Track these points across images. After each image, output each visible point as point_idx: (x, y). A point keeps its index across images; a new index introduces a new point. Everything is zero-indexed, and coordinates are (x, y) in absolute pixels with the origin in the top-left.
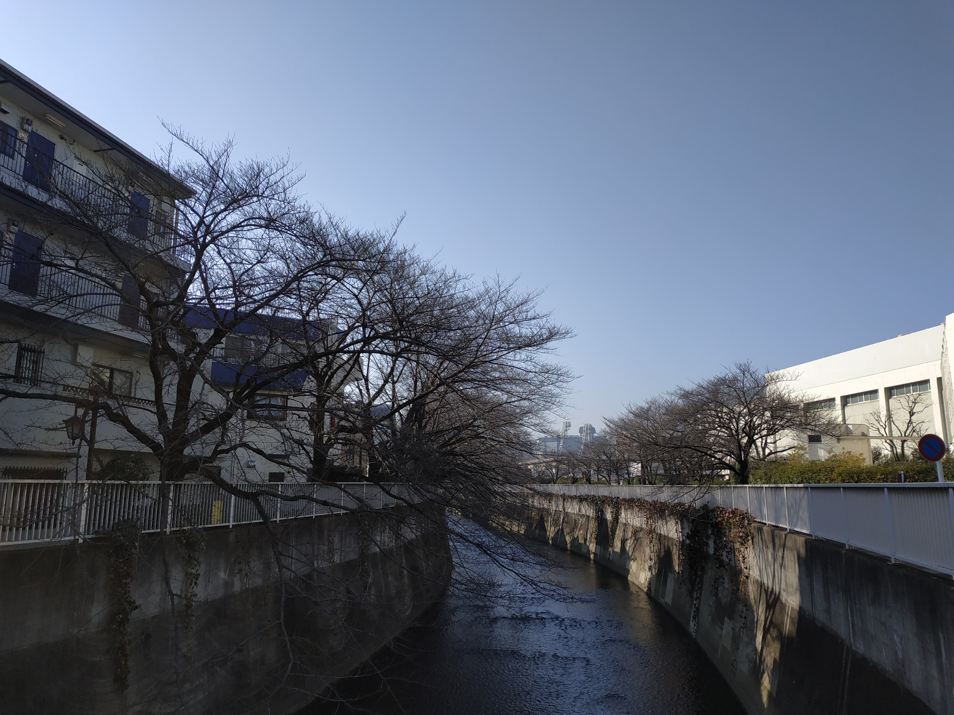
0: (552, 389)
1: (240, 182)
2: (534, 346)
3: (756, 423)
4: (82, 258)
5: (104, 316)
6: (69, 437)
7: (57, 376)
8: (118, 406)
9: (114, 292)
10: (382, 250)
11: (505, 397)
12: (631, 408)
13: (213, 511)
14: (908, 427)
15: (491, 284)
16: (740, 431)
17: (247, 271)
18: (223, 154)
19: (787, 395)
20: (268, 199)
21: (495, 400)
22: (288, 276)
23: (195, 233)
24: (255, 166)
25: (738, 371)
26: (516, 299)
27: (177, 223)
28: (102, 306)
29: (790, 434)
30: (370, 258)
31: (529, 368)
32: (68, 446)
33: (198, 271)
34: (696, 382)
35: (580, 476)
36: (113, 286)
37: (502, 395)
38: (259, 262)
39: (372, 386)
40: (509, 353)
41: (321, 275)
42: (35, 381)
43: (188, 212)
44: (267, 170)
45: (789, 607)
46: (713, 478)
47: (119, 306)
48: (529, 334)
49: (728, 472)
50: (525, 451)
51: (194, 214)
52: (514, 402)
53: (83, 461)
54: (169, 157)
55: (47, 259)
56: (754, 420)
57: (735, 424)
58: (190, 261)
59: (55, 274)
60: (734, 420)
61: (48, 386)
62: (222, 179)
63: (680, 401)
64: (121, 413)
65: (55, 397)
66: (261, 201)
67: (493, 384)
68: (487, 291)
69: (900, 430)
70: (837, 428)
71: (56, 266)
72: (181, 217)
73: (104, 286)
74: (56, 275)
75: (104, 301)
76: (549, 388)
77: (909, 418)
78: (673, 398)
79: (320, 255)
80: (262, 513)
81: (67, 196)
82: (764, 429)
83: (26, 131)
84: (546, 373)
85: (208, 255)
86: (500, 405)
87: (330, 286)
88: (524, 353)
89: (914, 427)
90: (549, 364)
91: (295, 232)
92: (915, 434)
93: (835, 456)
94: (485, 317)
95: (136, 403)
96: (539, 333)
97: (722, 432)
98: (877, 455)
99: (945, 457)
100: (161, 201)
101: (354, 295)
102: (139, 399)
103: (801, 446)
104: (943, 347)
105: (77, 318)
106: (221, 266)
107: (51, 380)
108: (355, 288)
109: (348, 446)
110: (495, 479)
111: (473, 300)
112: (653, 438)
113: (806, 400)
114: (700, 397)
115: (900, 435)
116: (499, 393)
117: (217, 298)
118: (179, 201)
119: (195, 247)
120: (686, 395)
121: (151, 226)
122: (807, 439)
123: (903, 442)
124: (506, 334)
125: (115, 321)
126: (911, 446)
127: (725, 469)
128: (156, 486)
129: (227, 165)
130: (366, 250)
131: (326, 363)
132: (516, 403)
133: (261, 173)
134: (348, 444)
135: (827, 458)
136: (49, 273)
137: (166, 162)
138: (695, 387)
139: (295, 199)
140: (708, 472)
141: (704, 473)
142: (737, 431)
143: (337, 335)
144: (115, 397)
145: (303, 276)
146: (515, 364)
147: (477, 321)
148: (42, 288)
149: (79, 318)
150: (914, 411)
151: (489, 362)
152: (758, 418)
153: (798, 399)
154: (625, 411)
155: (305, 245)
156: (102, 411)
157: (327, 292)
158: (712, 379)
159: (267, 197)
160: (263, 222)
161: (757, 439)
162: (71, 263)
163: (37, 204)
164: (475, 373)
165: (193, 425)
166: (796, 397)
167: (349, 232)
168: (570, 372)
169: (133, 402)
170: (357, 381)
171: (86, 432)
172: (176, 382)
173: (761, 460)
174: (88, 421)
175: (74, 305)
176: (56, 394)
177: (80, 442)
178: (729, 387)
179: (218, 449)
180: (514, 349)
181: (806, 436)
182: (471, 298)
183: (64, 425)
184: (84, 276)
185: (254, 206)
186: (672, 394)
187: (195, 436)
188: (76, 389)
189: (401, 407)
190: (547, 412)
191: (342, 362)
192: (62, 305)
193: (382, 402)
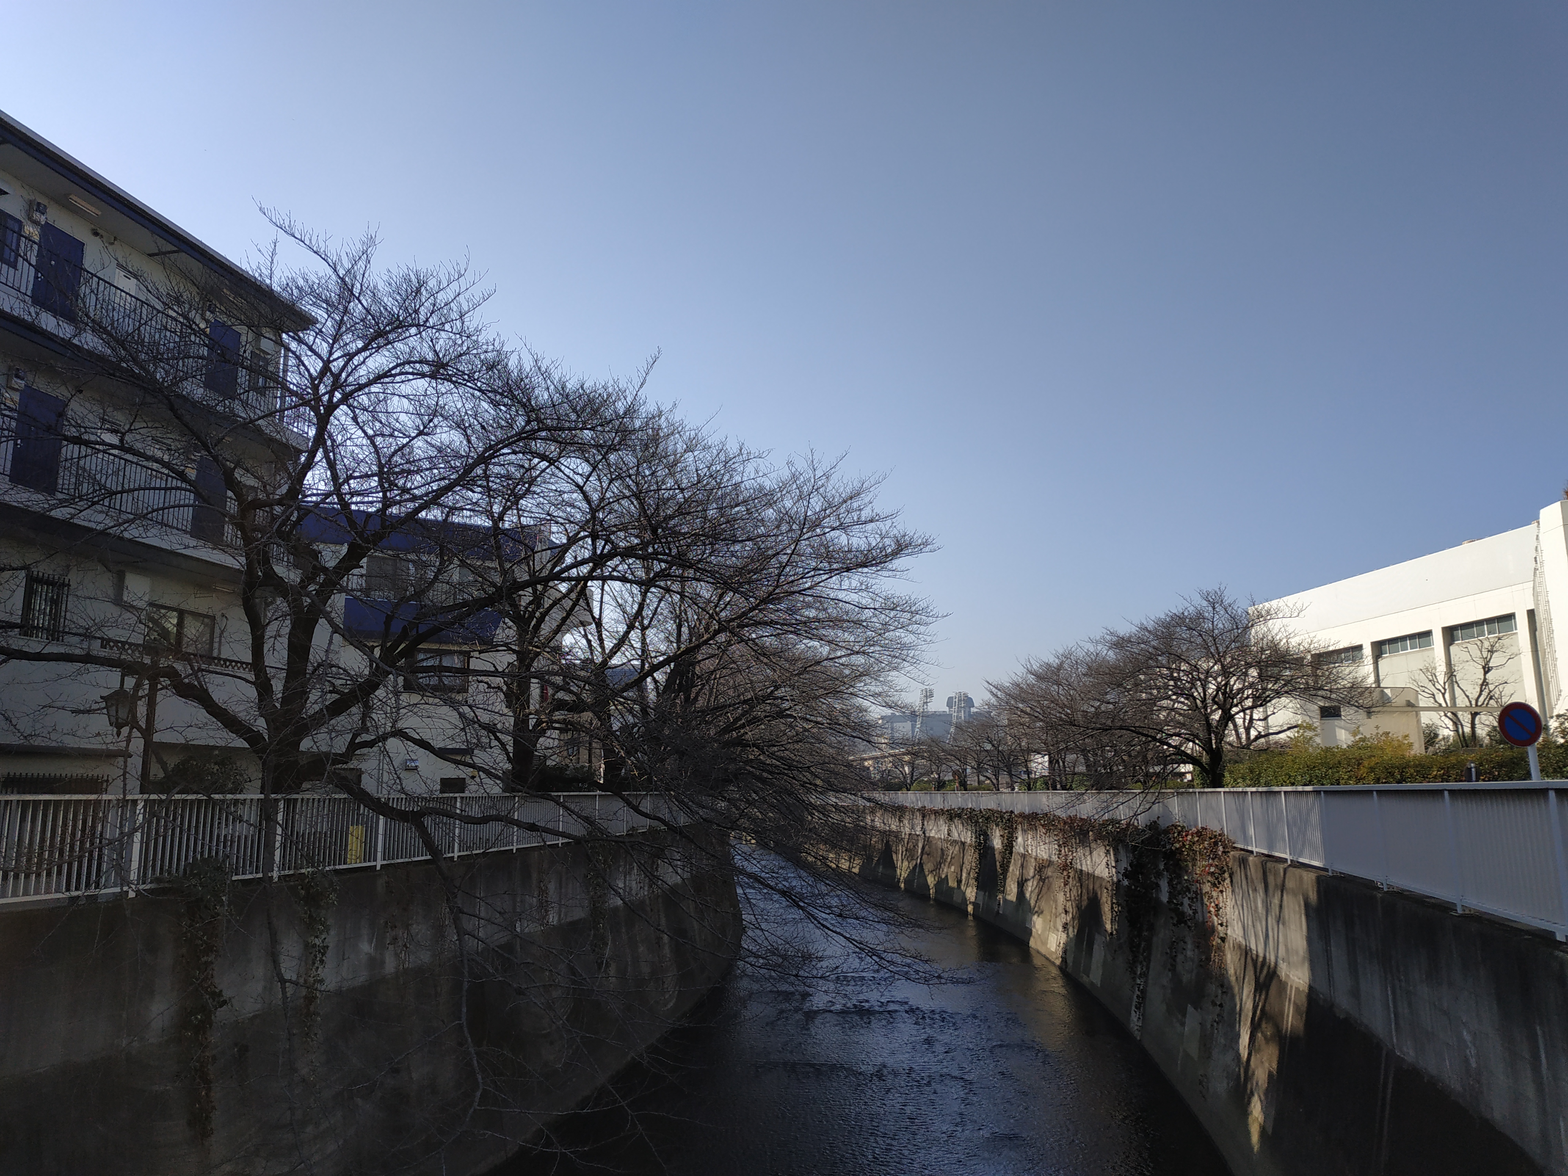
0: (903, 635)
1: (389, 304)
2: (872, 565)
3: (1235, 687)
4: (130, 430)
5: (167, 525)
6: (111, 724)
7: (91, 623)
8: (191, 672)
9: (184, 485)
10: (621, 412)
11: (825, 650)
12: (1032, 666)
13: (350, 842)
14: (1481, 691)
15: (801, 465)
16: (1209, 701)
17: (401, 449)
18: (360, 258)
19: (1284, 641)
20: (434, 331)
21: (810, 654)
22: (468, 457)
23: (316, 388)
24: (413, 278)
25: (1205, 603)
26: (842, 489)
27: (285, 371)
28: (163, 509)
29: (1291, 705)
30: (602, 425)
31: (864, 602)
32: (109, 739)
33: (321, 450)
34: (1137, 622)
35: (949, 777)
36: (182, 476)
37: (821, 646)
38: (421, 433)
39: (608, 634)
40: (831, 577)
41: (523, 454)
42: (55, 633)
43: (303, 354)
44: (432, 283)
45: (1291, 987)
46: (1165, 779)
47: (191, 508)
48: (864, 546)
49: (1190, 767)
50: (860, 738)
51: (314, 357)
52: (840, 657)
53: (135, 764)
54: (272, 262)
55: (73, 432)
56: (1232, 683)
57: (1200, 690)
58: (307, 433)
59: (86, 456)
60: (1199, 683)
61: (75, 640)
62: (358, 299)
63: (1111, 653)
64: (196, 683)
65: (88, 659)
66: (424, 333)
67: (806, 628)
68: (794, 477)
69: (1468, 697)
70: (1367, 694)
71: (87, 443)
72: (292, 361)
73: (168, 475)
74: (88, 458)
75: (167, 500)
76: (898, 634)
77: (1482, 677)
78: (1099, 648)
79: (521, 421)
80: (429, 844)
81: (105, 329)
82: (1247, 698)
83: (36, 223)
84: (893, 609)
85: (337, 422)
86: (818, 663)
87: (538, 472)
88: (856, 577)
89: (1491, 691)
90: (897, 594)
91: (479, 384)
92: (1492, 702)
93: (1363, 740)
94: (792, 520)
95: (222, 666)
96: (881, 545)
97: (1179, 702)
98: (1431, 737)
99: (1541, 739)
100: (259, 335)
101: (577, 485)
102: (225, 660)
103: (1308, 724)
104: (1536, 561)
105: (122, 528)
106: (359, 442)
107: (81, 631)
108: (578, 474)
109: (570, 733)
110: (810, 784)
111: (772, 493)
112: (1067, 715)
113: (1315, 649)
114: (1143, 646)
115: (1468, 704)
116: (816, 644)
117: (353, 494)
118: (289, 336)
119: (316, 409)
120: (1120, 643)
121: (243, 376)
122: (1318, 712)
123: (1474, 715)
124: (827, 547)
125: (185, 532)
126: (1487, 723)
127: (1185, 763)
128: (255, 803)
129: (366, 275)
130: (595, 412)
131: (531, 598)
132: (843, 660)
133: (423, 289)
134: (570, 730)
135: (1350, 743)
136: (76, 455)
137: (266, 272)
138: (1134, 629)
139: (478, 331)
140: (1158, 769)
141: (1151, 770)
142: (1204, 701)
143: (549, 552)
144: (186, 658)
145: (492, 456)
146: (841, 595)
147: (778, 527)
148: (66, 480)
149: (125, 530)
150: (1491, 665)
151: (799, 592)
152: (1238, 679)
153: (1302, 648)
154: (1021, 671)
155: (496, 404)
156: (165, 681)
157: (532, 481)
158: (1163, 616)
159: (432, 328)
160: (426, 369)
161: (1237, 713)
162: (113, 439)
163: (56, 342)
164: (776, 612)
165: (315, 701)
166: (1299, 645)
167: (567, 384)
168: (931, 608)
169: (216, 665)
170: (584, 626)
171: (139, 715)
172: (286, 631)
173: (1243, 747)
174: (142, 697)
175: (118, 507)
176: (88, 653)
177: (130, 732)
178: (1190, 629)
179: (357, 741)
180: (840, 571)
181: (1316, 707)
182: (768, 488)
183: (103, 705)
184: (135, 459)
185: (412, 341)
186: (1097, 642)
187: (318, 720)
188: (123, 645)
189: (655, 668)
190: (894, 673)
191: (559, 596)
192: (98, 507)
193: (625, 661)
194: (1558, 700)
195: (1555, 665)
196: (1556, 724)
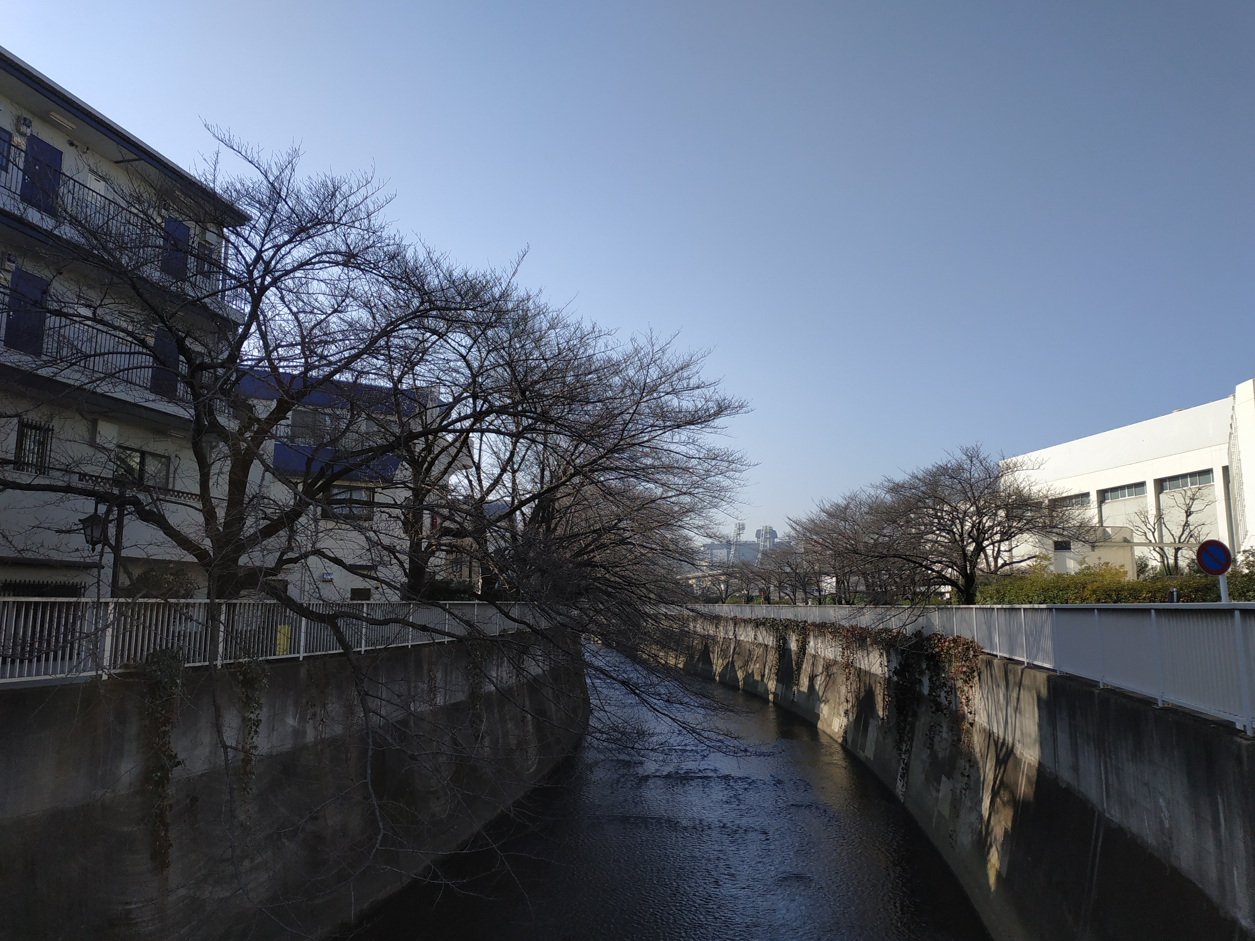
0: (722, 480)
1: (310, 205)
2: (698, 423)
3: (987, 525)
4: (100, 305)
5: (131, 383)
6: (87, 542)
7: (71, 461)
8: (151, 501)
9: (144, 351)
10: (497, 296)
11: (659, 491)
12: (824, 506)
13: (278, 638)
14: (1184, 531)
15: (642, 341)
16: (966, 536)
17: (319, 323)
18: (286, 167)
19: (1027, 488)
20: (346, 227)
21: (646, 494)
22: (373, 330)
23: (250, 273)
24: (329, 184)
25: (964, 457)
26: (675, 362)
27: (226, 259)
28: (128, 369)
29: (1031, 540)
30: (481, 307)
31: (691, 453)
32: (86, 554)
33: (255, 323)
34: (909, 471)
35: (756, 593)
36: (143, 343)
37: (656, 488)
38: (335, 311)
39: (485, 475)
40: (665, 432)
41: (418, 329)
42: (42, 468)
43: (240, 245)
44: (345, 188)
45: (1025, 762)
46: (929, 597)
47: (150, 369)
48: (691, 408)
49: (949, 588)
50: (686, 561)
51: (249, 248)
52: (671, 497)
53: (107, 574)
54: (215, 170)
55: (55, 306)
56: (984, 521)
57: (959, 527)
58: (244, 310)
59: (65, 326)
60: (958, 521)
61: (58, 474)
62: (285, 200)
63: (888, 496)
64: (155, 510)
65: (68, 489)
66: (338, 229)
67: (643, 473)
68: (637, 351)
69: (1172, 535)
70: (1092, 532)
71: (66, 315)
72: (231, 251)
73: (131, 343)
74: (67, 328)
75: (131, 362)
76: (717, 479)
77: (1185, 520)
78: (879, 492)
79: (416, 302)
80: (341, 640)
81: (80, 222)
82: (996, 533)
83: (23, 134)
84: (714, 459)
85: (267, 301)
86: (653, 501)
87: (430, 344)
88: (685, 433)
89: (1191, 531)
90: (718, 447)
91: (382, 271)
92: (1192, 540)
93: (1088, 568)
94: (634, 386)
95: (176, 497)
96: (705, 407)
97: (941, 536)
98: (1142, 567)
99: (1230, 570)
100: (205, 229)
101: (461, 355)
102: (178, 492)
103: (1044, 554)
104: (1231, 427)
105: (95, 385)
106: (285, 317)
107: (62, 467)
108: (462, 346)
109: (454, 554)
110: (646, 597)
111: (618, 363)
112: (851, 545)
113: (1052, 495)
114: (913, 491)
115: (1173, 541)
116: (652, 486)
117: (280, 359)
118: (229, 230)
119: (250, 290)
120: (895, 489)
121: (192, 262)
122: (1053, 545)
123: (1177, 550)
124: (662, 408)
125: (146, 388)
126: (1187, 556)
127: (945, 584)
128: (202, 606)
129: (291, 181)
130: (476, 295)
131: (424, 446)
132: (673, 499)
133: (337, 193)
134: (454, 551)
135: (1077, 571)
136: (57, 325)
137: (210, 178)
138: (907, 478)
139: (382, 228)
140: (923, 589)
141: (918, 590)
142: (961, 535)
143: (438, 409)
144: (147, 490)
145: (393, 331)
146: (673, 447)
147: (623, 391)
148: (49, 344)
149: (98, 386)
150: (1192, 510)
151: (639, 444)
152: (989, 518)
153: (1041, 494)
154: (816, 510)
155: (396, 288)
156: (131, 508)
157: (425, 351)
158: (930, 467)
159: (345, 225)
160: (340, 258)
161: (988, 546)
162: (88, 313)
163: (40, 233)
164: (621, 460)
165: (250, 526)
166: (1039, 492)
167: (454, 272)
168: (745, 458)
169: (171, 496)
170: (466, 469)
171: (109, 534)
172: (227, 469)
173: (992, 573)
174: (112, 520)
175: (91, 368)
176: (69, 485)
177: (103, 549)
178: (952, 477)
179: (284, 558)
180: (672, 428)
181: (1051, 542)
182: (615, 360)
183: (81, 526)
184: (105, 329)
185: (328, 236)
186: (877, 487)
187: (254, 541)
188: (96, 479)
189: (523, 503)
190: (714, 510)
191: (446, 444)
192: (76, 367)
193: (499, 497)
194: (1245, 538)
195: (1244, 510)
196: (1243, 558)
